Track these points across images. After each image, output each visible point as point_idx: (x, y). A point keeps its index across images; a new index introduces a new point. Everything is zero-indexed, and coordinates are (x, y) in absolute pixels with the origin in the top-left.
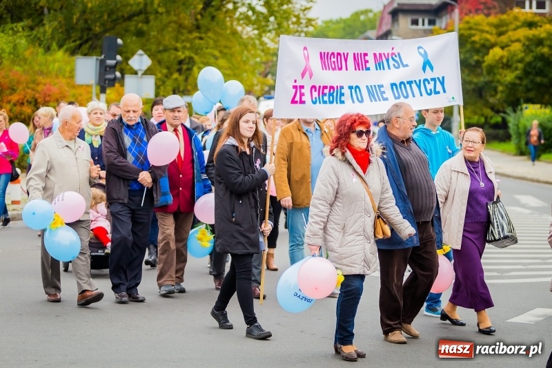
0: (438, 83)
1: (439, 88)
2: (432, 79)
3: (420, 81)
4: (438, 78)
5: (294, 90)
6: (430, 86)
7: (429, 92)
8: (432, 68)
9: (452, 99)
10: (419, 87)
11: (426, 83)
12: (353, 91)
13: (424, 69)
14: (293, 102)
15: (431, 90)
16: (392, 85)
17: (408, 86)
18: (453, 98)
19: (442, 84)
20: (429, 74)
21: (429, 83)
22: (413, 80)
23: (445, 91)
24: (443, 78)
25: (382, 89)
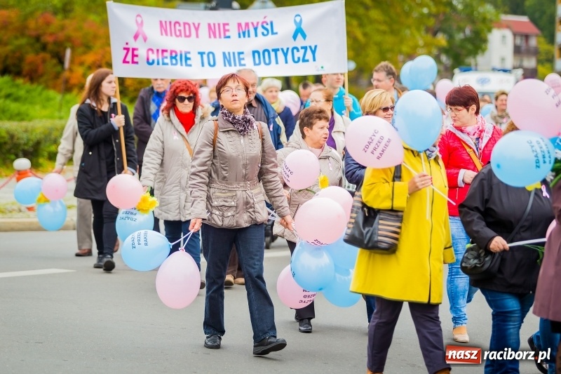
0: (309, 51)
1: (309, 55)
2: (302, 48)
3: (288, 49)
4: (310, 47)
5: (125, 51)
6: (299, 54)
7: (296, 59)
8: (304, 36)
9: (320, 68)
10: (286, 55)
11: (295, 51)
12: (205, 57)
13: (295, 37)
14: (125, 61)
15: (299, 58)
16: (254, 52)
17: (273, 54)
18: (322, 67)
19: (314, 52)
20: (300, 42)
21: (298, 51)
22: (280, 48)
23: (314, 60)
24: (316, 47)
25: (242, 56)
